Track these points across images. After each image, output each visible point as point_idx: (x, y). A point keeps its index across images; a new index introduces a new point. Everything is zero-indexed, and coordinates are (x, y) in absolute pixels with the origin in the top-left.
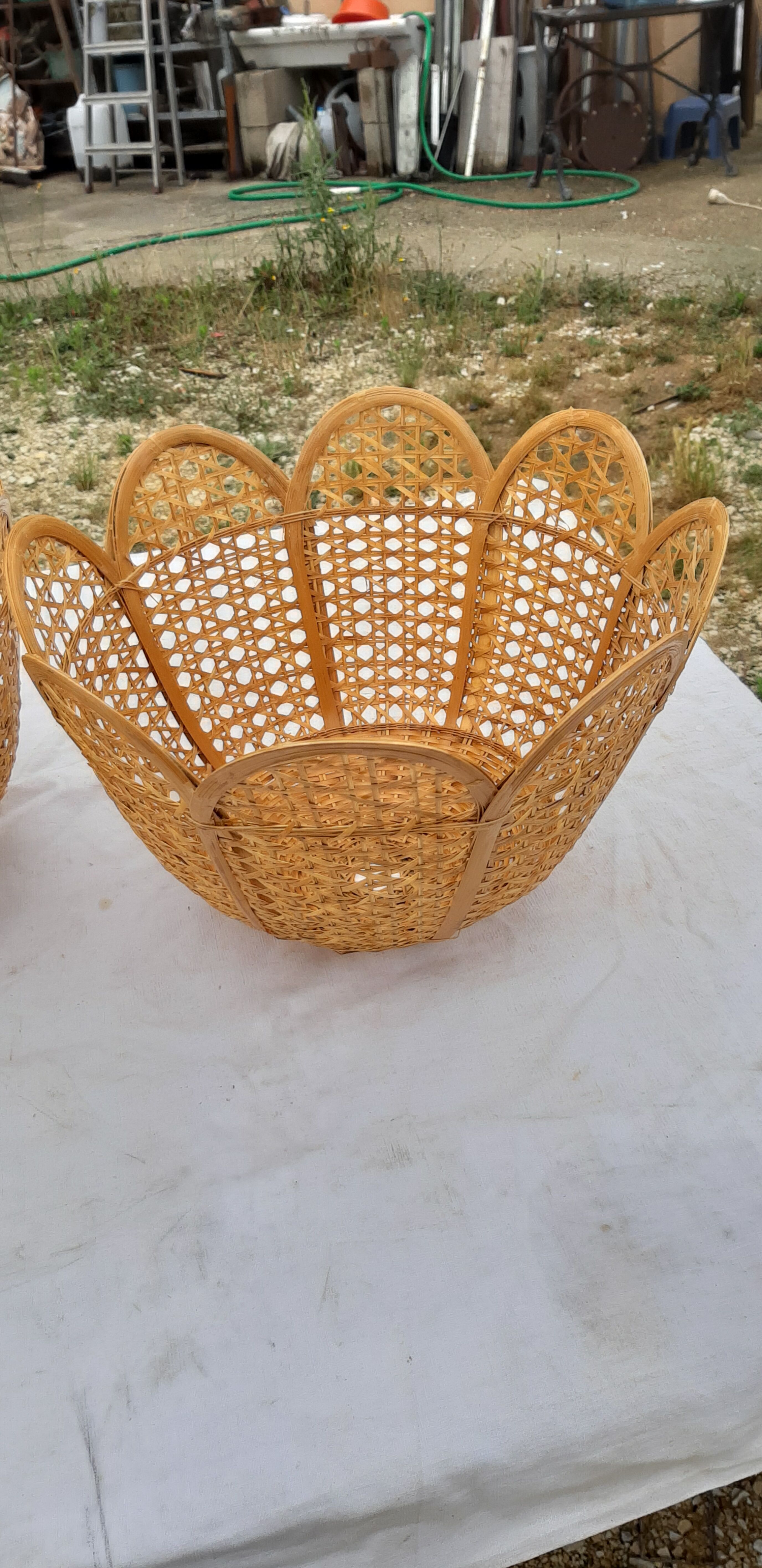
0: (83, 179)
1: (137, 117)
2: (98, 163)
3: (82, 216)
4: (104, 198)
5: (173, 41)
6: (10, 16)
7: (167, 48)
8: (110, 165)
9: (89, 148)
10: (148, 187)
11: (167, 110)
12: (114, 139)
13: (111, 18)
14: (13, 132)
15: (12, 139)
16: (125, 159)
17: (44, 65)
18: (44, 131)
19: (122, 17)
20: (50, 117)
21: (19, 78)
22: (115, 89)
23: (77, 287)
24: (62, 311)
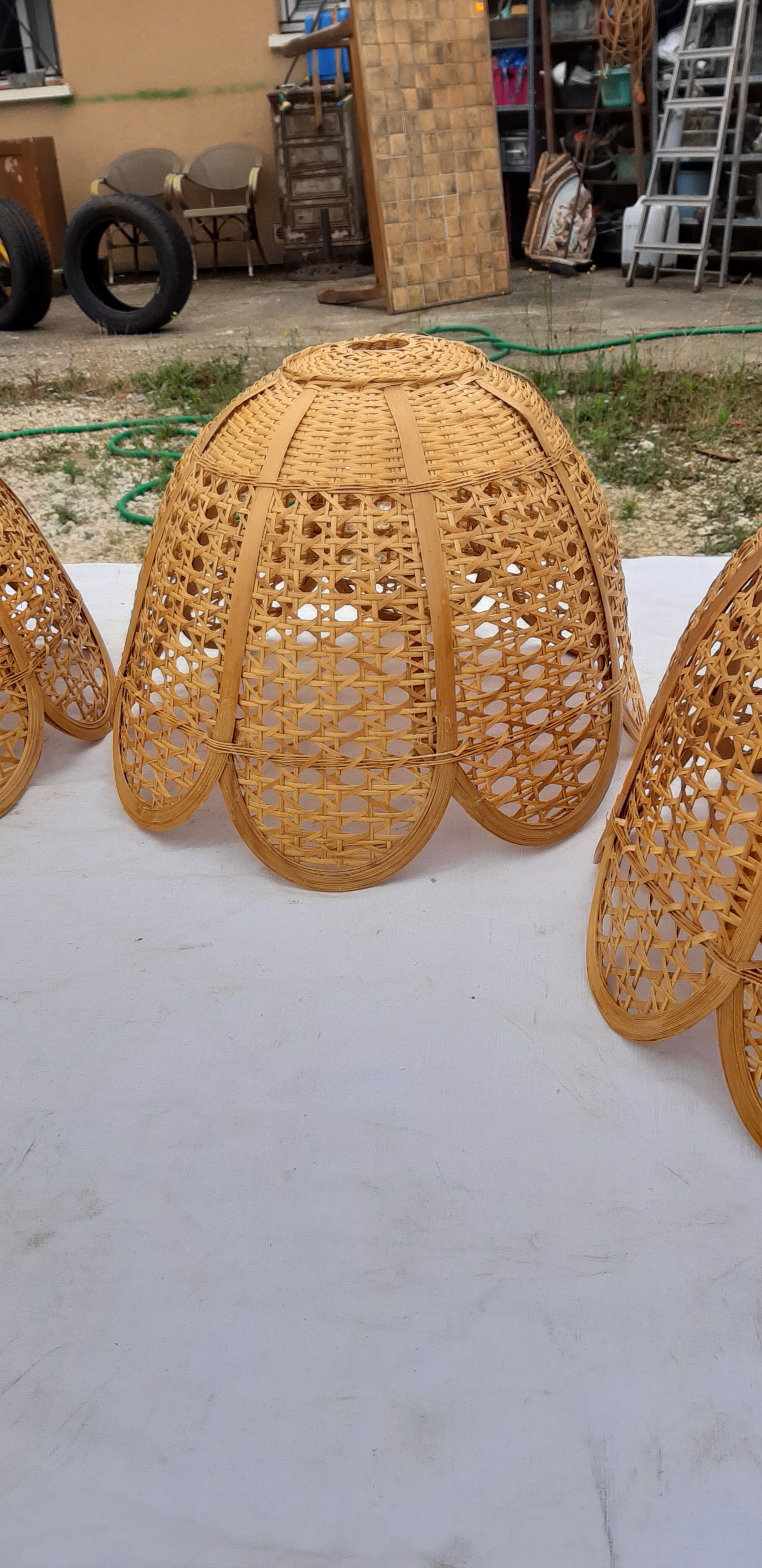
0: (625, 275)
1: (692, 221)
2: (642, 262)
3: (618, 306)
4: (643, 292)
5: (743, 151)
6: (591, 120)
7: (737, 157)
8: (654, 263)
9: (638, 245)
10: (688, 287)
11: (723, 216)
12: (664, 240)
13: (687, 126)
14: (569, 227)
15: (567, 233)
16: (670, 259)
17: (612, 167)
18: (598, 228)
19: (699, 125)
20: (607, 216)
21: (586, 178)
22: (675, 193)
23: (606, 366)
24: (585, 385)
